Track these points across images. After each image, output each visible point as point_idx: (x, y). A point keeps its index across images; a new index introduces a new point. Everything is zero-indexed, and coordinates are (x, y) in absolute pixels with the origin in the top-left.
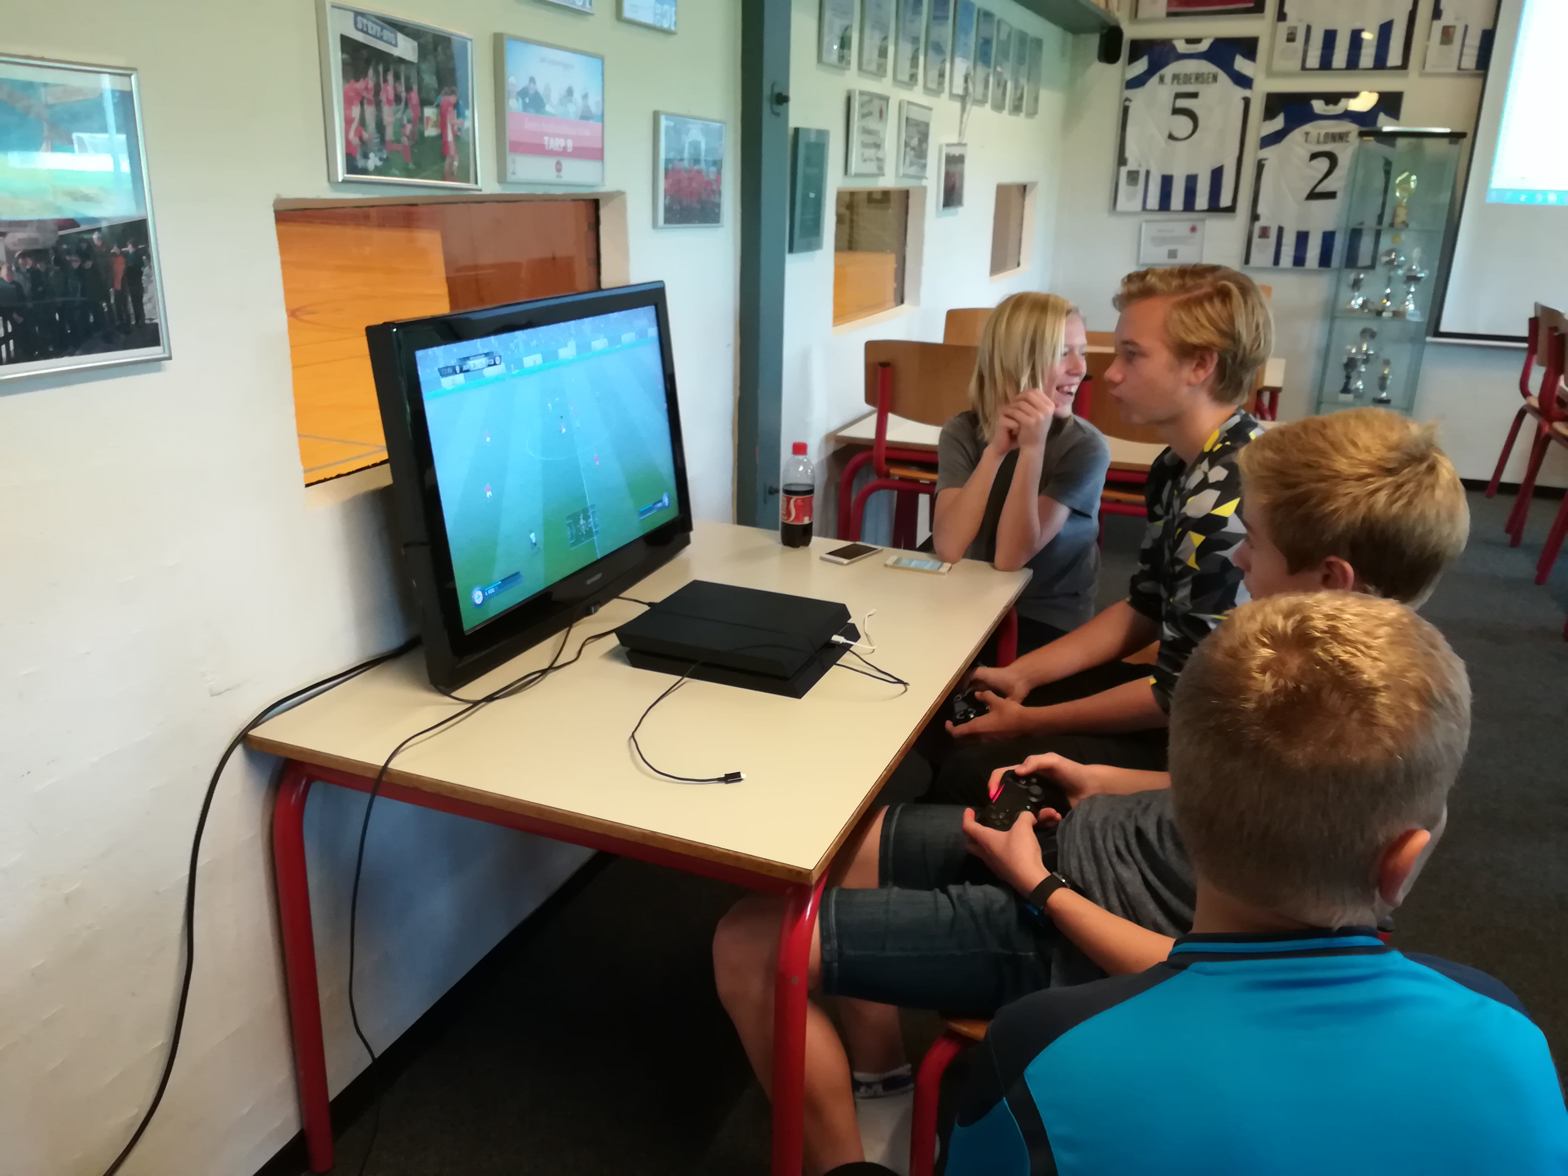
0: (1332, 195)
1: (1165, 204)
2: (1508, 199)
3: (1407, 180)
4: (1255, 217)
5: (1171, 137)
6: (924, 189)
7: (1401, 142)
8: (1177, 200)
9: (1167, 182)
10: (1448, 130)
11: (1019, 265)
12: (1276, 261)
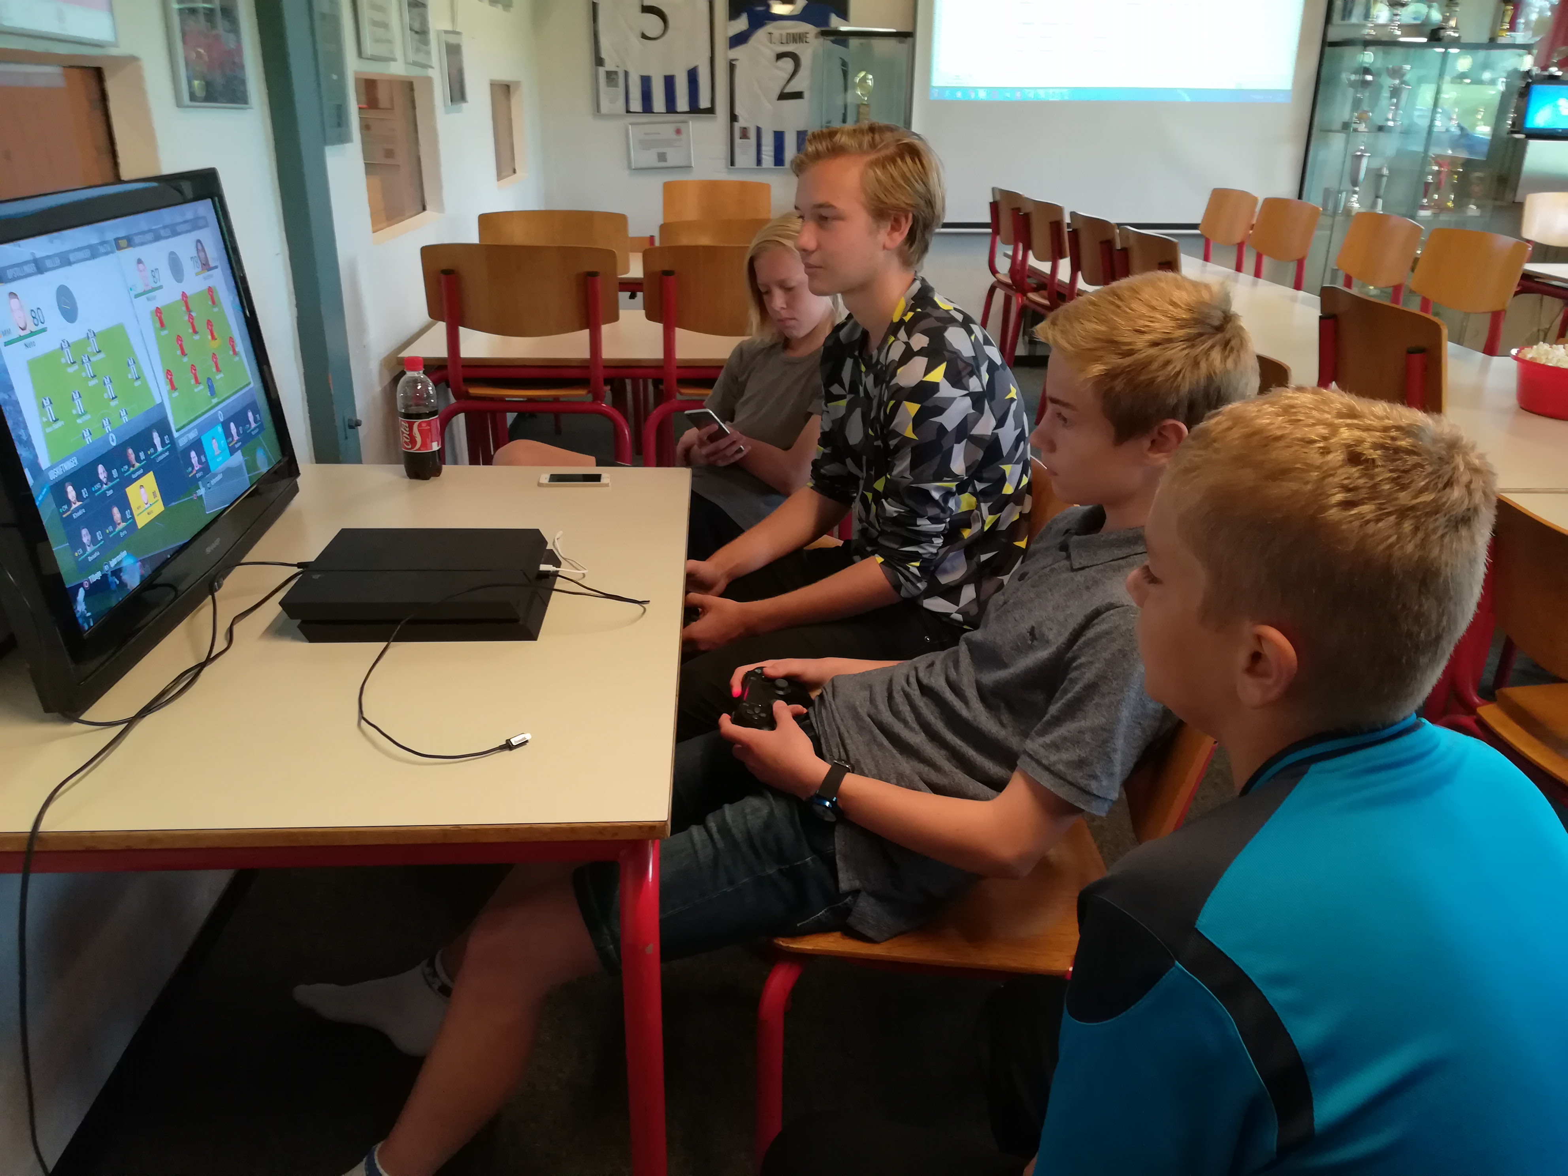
0: (798, 95)
1: (647, 106)
2: (947, 96)
3: (864, 79)
4: (733, 118)
5: (644, 36)
6: (429, 80)
7: (853, 42)
8: (659, 102)
9: (646, 81)
10: (894, 30)
11: (514, 171)
12: (759, 162)
